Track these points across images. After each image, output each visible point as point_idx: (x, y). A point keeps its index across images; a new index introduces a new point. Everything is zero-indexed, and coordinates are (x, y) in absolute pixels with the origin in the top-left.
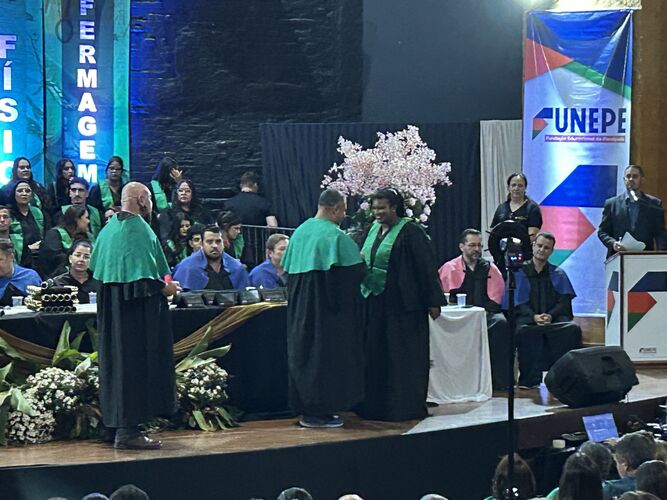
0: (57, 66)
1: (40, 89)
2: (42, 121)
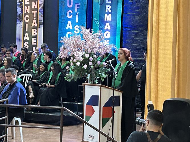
0: (98, 13)
1: (85, 22)
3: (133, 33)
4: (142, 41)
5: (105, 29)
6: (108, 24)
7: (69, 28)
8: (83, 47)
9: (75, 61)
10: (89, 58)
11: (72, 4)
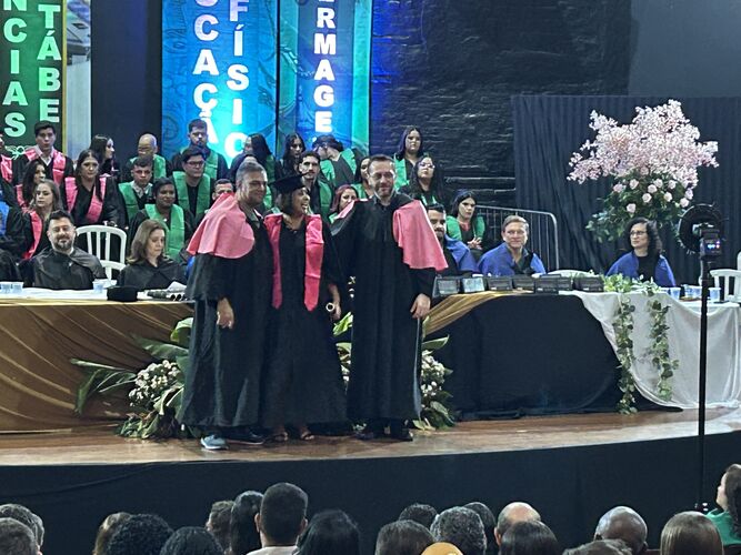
0: (292, 30)
1: (273, 55)
2: (275, 90)
3: (402, 93)
4: (430, 116)
5: (318, 77)
6: (325, 64)
7: (206, 72)
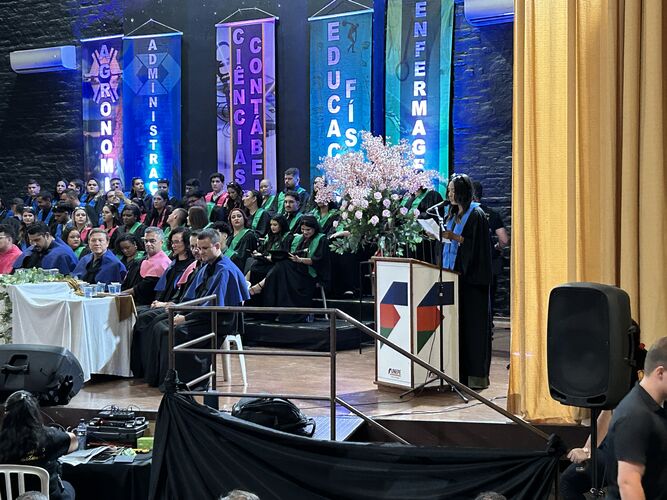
0: (397, 100)
3: (477, 141)
4: (498, 158)
5: (415, 133)
6: (419, 123)
7: (334, 136)
8: (368, 178)
9: (351, 208)
10: (381, 202)
11: (338, 81)
